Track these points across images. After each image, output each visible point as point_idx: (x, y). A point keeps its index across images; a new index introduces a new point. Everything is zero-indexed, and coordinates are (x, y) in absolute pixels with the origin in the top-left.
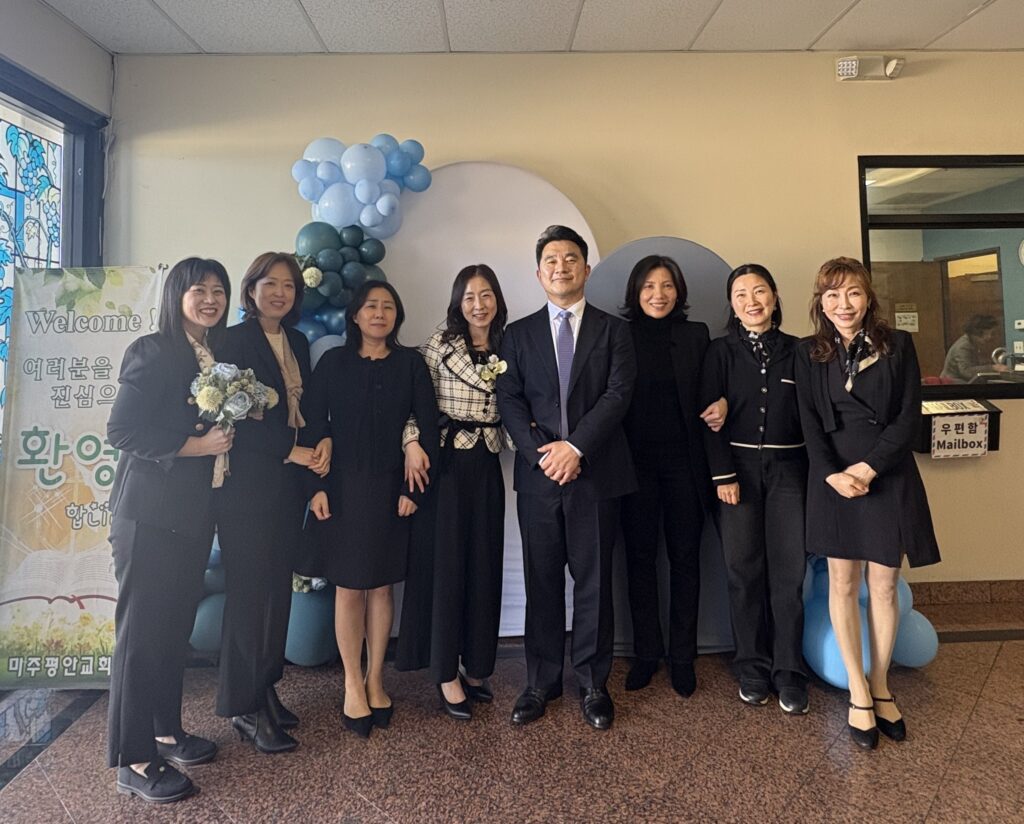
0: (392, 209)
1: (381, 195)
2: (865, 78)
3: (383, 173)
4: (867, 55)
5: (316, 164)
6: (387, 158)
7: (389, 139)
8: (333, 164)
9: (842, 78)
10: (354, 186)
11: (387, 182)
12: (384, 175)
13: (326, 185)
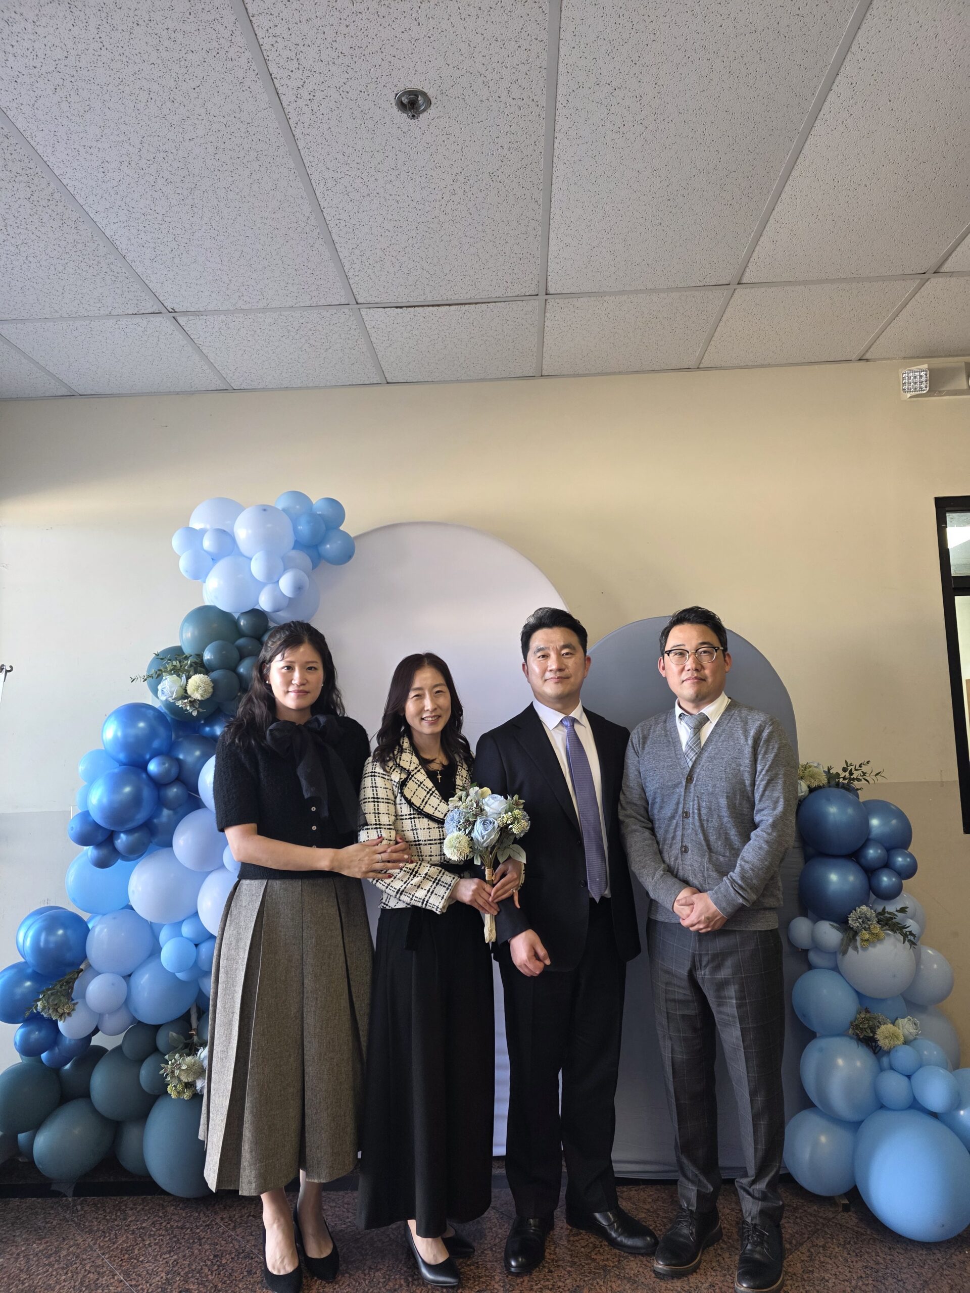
0: (299, 588)
1: (285, 570)
2: (940, 394)
3: (289, 540)
4: (939, 362)
5: (203, 532)
6: (295, 522)
7: (299, 497)
8: (224, 531)
9: (909, 395)
10: (251, 559)
11: (294, 553)
12: (292, 544)
13: (215, 559)
